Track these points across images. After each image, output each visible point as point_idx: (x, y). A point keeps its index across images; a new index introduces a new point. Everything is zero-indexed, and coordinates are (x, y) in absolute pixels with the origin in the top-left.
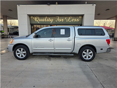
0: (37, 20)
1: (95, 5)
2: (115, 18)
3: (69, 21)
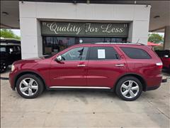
2: (164, 30)
3: (107, 31)
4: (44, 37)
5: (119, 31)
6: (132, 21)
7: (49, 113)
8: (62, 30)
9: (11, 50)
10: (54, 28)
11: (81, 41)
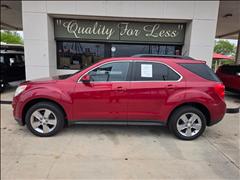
2: (237, 35)
3: (153, 35)
4: (59, 42)
5: (171, 35)
6: (191, 21)
7: (57, 157)
8: (86, 31)
9: (12, 61)
10: (74, 28)
11: (113, 49)
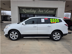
0: (25, 10)
1: (65, 2)
2: (71, 12)
3: (47, 12)
5: (52, 12)
8: (28, 11)
